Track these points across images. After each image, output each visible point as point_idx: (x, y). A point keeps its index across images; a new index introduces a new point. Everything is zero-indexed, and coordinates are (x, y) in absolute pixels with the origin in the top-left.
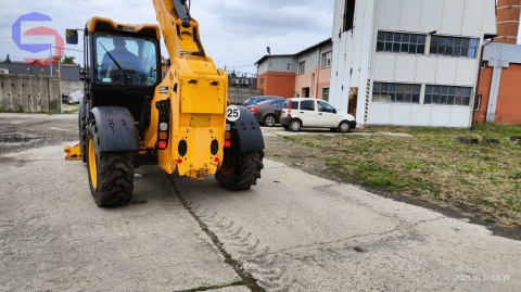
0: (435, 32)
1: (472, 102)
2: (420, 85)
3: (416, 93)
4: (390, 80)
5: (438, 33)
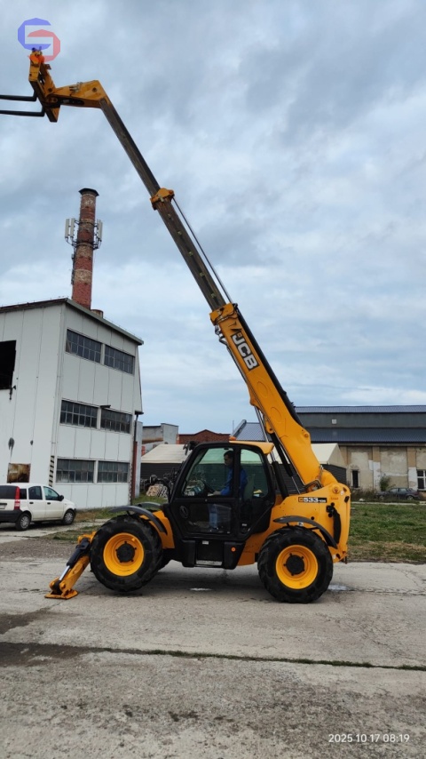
0: (109, 406)
1: (129, 479)
2: (94, 462)
3: (91, 471)
4: (70, 456)
5: (112, 408)
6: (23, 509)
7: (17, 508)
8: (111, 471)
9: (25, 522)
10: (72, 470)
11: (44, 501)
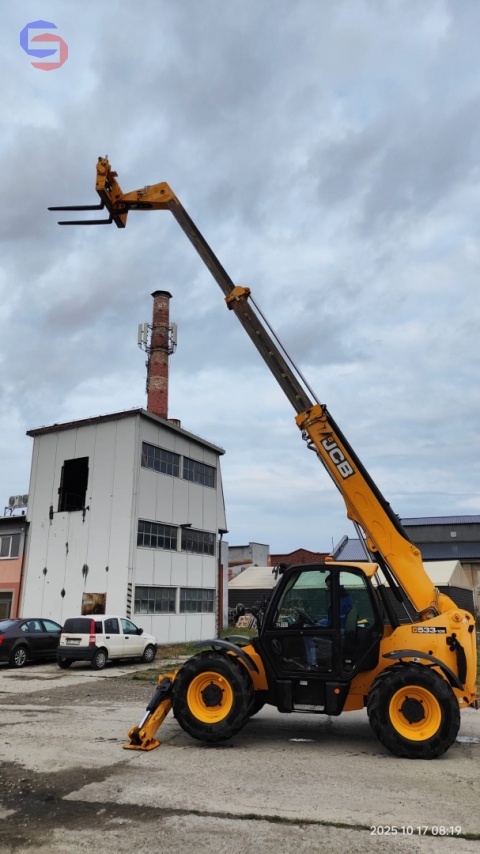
0: (189, 525)
1: (216, 608)
2: (175, 589)
3: (172, 599)
4: (149, 583)
5: (193, 527)
6: (99, 644)
7: (92, 644)
8: (195, 600)
9: (101, 660)
10: (151, 599)
11: (122, 635)
